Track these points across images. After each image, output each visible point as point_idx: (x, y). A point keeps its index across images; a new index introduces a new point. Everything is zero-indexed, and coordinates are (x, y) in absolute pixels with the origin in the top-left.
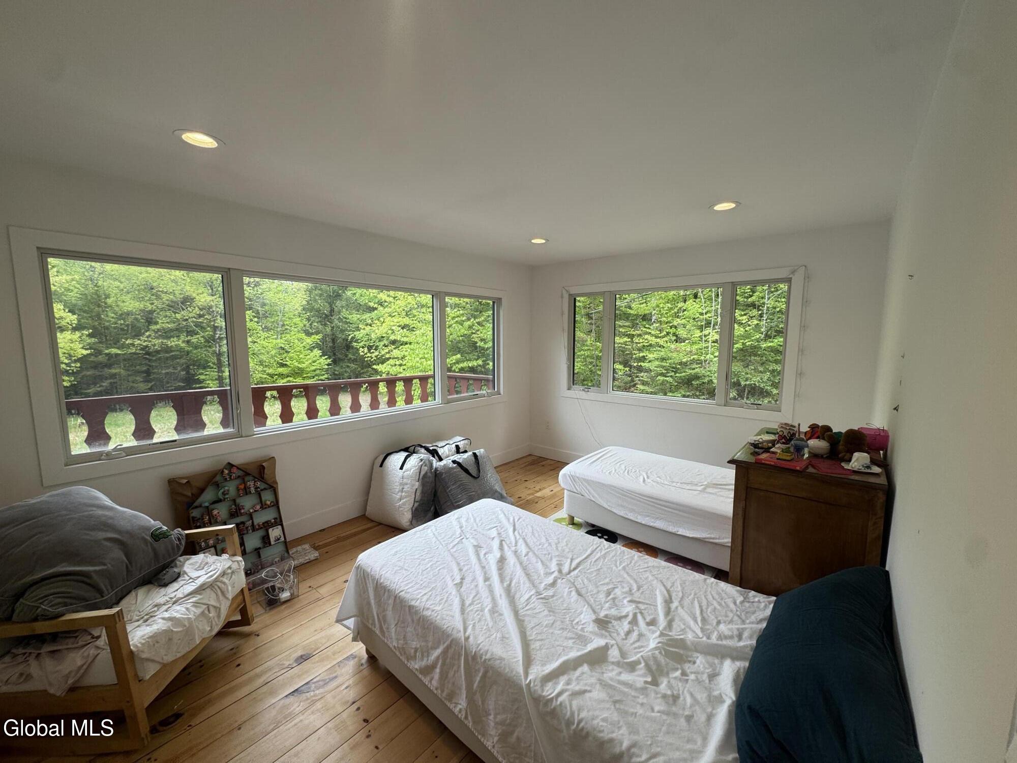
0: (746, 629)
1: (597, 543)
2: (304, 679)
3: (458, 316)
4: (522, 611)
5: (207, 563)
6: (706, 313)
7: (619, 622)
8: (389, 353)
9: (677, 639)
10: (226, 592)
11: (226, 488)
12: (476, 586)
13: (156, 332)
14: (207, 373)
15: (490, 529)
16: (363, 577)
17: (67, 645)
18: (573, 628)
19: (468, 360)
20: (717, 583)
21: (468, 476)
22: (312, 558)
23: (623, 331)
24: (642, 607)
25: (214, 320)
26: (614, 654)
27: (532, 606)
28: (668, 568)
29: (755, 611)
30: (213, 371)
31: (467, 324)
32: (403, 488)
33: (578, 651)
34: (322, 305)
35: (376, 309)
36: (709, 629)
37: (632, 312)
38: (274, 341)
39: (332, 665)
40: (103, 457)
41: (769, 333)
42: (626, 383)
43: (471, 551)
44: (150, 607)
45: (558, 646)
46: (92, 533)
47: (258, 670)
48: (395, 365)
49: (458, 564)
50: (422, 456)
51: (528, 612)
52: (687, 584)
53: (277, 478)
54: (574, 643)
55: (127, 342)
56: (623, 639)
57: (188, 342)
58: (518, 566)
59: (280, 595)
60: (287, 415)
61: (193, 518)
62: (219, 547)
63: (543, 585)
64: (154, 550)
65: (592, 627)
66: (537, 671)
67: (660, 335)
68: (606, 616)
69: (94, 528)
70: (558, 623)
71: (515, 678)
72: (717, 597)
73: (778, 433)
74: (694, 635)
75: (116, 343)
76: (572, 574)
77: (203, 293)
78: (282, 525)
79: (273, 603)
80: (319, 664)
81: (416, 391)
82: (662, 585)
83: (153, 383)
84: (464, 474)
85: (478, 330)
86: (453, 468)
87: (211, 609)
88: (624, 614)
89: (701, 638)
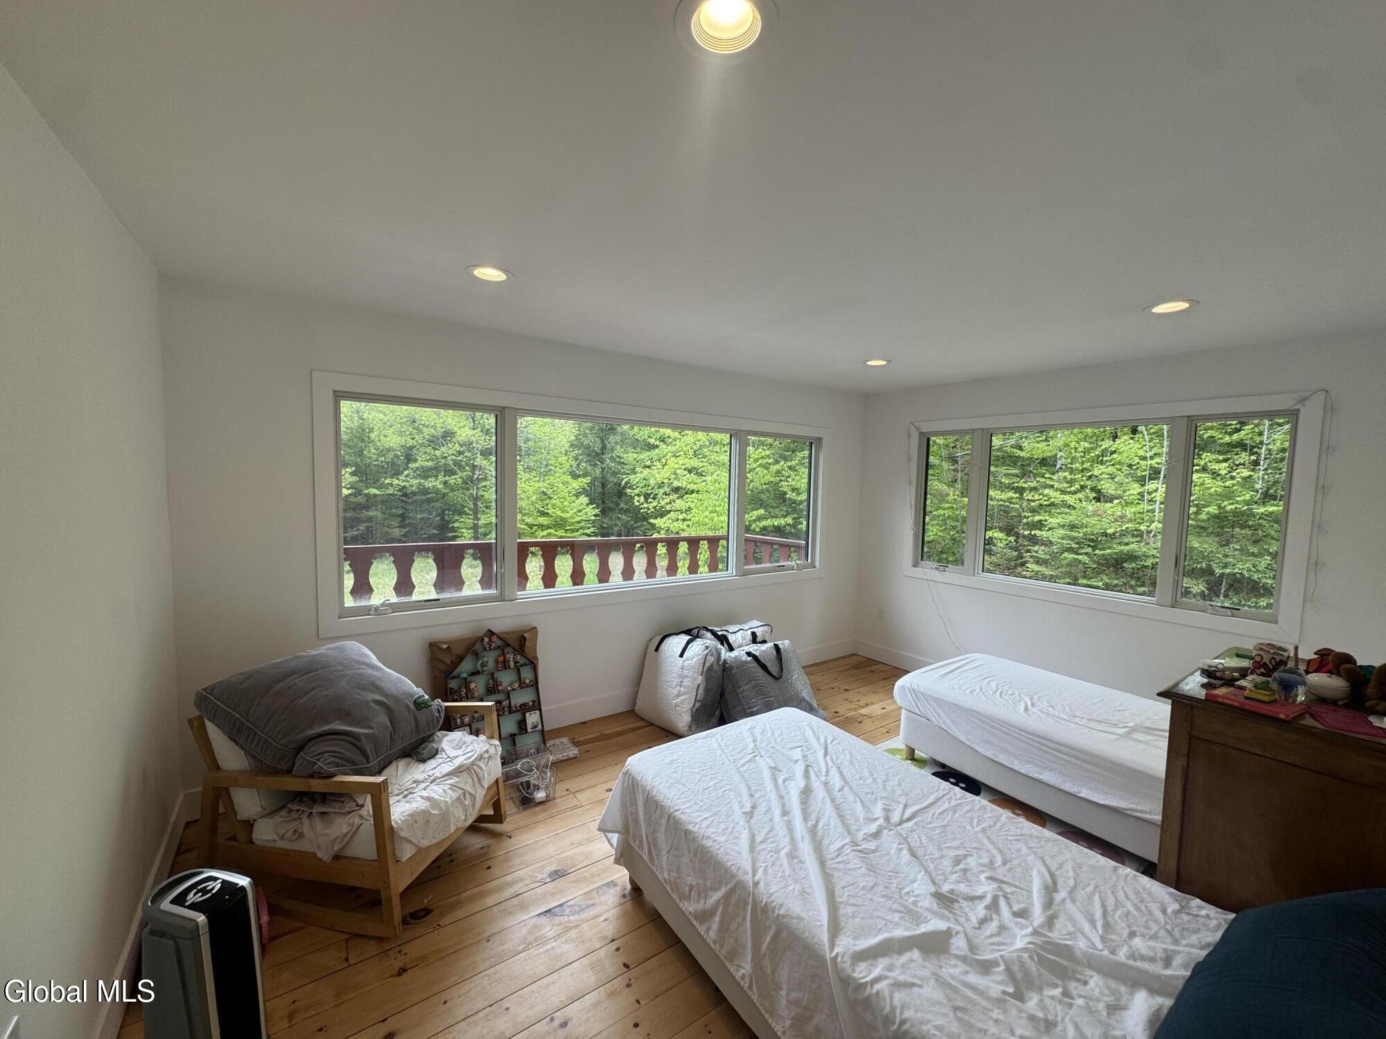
0: (1178, 952)
1: (944, 790)
2: (558, 899)
3: (763, 458)
4: (832, 862)
5: (465, 743)
6: (1152, 458)
7: (970, 903)
8: (670, 503)
9: (1060, 944)
10: (482, 779)
11: (485, 659)
12: (771, 819)
13: (414, 472)
14: (462, 520)
15: (792, 748)
16: (632, 787)
17: (334, 808)
18: (901, 898)
19: (772, 517)
20: (1135, 876)
21: (766, 674)
22: (572, 756)
23: (1007, 482)
24: (1008, 889)
25: (474, 458)
26: (959, 944)
27: (845, 858)
28: (1054, 841)
29: (1199, 929)
30: (469, 518)
31: (775, 468)
32: (682, 682)
33: (906, 929)
34: (592, 440)
35: (657, 446)
36: (1113, 941)
37: (1022, 454)
38: (537, 485)
39: (589, 889)
40: (371, 612)
41: (1271, 491)
42: (1009, 560)
43: (766, 774)
44: (408, 784)
45: (879, 917)
46: (363, 693)
47: (509, 878)
48: (677, 520)
49: (749, 788)
50: (708, 642)
51: (840, 866)
52: (1085, 869)
53: (538, 654)
54: (901, 918)
55: (386, 482)
56: (975, 928)
57: (445, 483)
58: (829, 804)
59: (535, 793)
60: (549, 579)
61: (451, 689)
62: (474, 726)
63: (862, 833)
64: (415, 717)
65: (928, 903)
66: (846, 945)
67: (1068, 490)
68: (951, 891)
69: (364, 688)
70: (880, 888)
71: (816, 946)
72: (1133, 897)
73: (1253, 659)
74: (1089, 944)
75: (375, 483)
76: (905, 825)
77: (464, 426)
78: (540, 710)
79: (526, 802)
80: (575, 885)
81: (704, 554)
82: (1042, 863)
83: (407, 529)
84: (760, 672)
85: (789, 477)
86: (746, 662)
87: (468, 796)
88: (978, 894)
89: (1100, 951)
